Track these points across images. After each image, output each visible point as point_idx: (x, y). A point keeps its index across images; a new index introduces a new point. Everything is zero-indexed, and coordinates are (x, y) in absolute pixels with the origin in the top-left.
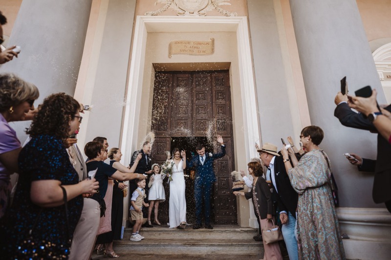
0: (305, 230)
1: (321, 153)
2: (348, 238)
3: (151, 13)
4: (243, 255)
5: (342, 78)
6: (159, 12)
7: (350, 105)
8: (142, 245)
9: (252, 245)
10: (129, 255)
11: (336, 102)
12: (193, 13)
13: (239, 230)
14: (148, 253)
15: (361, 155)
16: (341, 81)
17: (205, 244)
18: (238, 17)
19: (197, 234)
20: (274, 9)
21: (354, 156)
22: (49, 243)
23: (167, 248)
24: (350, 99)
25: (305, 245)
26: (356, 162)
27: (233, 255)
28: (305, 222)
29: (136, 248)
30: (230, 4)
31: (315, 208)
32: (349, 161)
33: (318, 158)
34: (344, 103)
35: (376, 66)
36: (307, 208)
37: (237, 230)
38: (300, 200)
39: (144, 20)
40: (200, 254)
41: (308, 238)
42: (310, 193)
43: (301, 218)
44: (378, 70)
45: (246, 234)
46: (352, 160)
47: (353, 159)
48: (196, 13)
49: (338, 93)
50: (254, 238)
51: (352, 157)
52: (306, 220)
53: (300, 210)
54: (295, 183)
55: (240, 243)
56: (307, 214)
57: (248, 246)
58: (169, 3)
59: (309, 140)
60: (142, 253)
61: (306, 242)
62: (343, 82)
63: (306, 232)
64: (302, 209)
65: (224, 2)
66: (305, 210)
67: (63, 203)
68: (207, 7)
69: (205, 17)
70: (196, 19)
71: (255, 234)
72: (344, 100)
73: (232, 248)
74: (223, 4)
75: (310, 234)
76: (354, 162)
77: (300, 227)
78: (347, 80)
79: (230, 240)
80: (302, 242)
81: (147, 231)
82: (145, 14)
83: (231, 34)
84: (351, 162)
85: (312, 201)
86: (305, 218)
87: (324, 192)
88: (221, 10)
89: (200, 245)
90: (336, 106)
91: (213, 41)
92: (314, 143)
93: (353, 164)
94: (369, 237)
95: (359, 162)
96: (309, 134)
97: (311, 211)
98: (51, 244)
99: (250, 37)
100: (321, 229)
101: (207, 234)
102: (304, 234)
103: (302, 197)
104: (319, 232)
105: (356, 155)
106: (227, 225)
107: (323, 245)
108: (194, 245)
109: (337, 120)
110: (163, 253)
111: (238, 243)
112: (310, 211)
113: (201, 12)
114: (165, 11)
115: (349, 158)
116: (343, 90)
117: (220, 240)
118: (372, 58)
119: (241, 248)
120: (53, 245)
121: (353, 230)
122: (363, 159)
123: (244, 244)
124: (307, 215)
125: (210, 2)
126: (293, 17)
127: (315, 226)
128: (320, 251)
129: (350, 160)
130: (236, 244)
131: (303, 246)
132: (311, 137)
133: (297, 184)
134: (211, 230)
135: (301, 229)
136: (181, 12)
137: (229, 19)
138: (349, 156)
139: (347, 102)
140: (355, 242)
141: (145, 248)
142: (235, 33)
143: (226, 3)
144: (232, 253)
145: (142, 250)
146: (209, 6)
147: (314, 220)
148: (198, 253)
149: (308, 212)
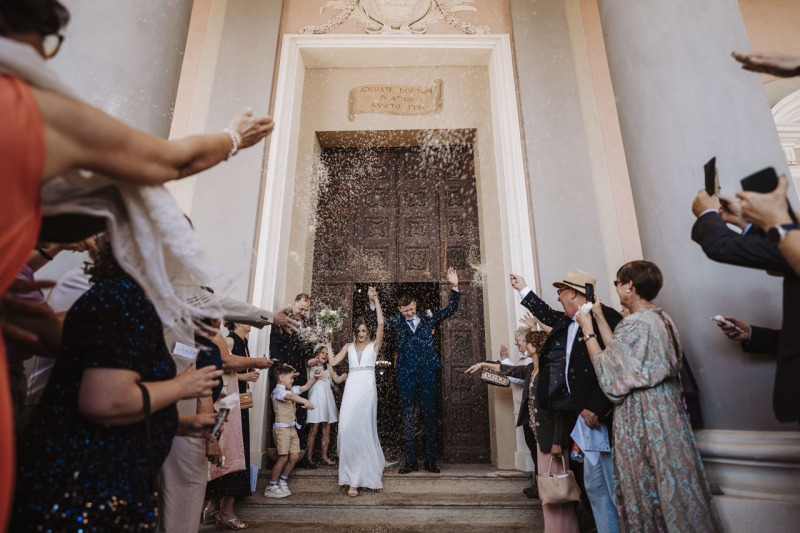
0: (631, 476)
1: (657, 316)
2: (720, 493)
3: (313, 28)
4: (501, 527)
5: (707, 160)
6: (330, 25)
7: (725, 216)
8: (294, 506)
9: (521, 507)
10: (267, 524)
11: (695, 211)
12: (399, 28)
13: (493, 474)
14: (307, 521)
15: (748, 320)
16: (706, 167)
17: (424, 503)
18: (492, 36)
19: (408, 483)
20: (565, 18)
21: (732, 321)
22: (114, 498)
23: (346, 511)
24: (725, 204)
25: (632, 507)
26: (739, 333)
27: (480, 526)
28: (631, 459)
29: (281, 511)
30: (475, 10)
31: (649, 430)
32: (722, 332)
33: (649, 326)
34: (713, 213)
35: (780, 135)
36: (633, 431)
37: (489, 474)
38: (618, 414)
39: (298, 42)
40: (414, 524)
41: (638, 494)
42: (637, 399)
43: (621, 451)
44: (783, 144)
45: (508, 483)
46: (730, 330)
47: (731, 328)
48: (405, 28)
49: (700, 192)
50: (526, 492)
51: (729, 324)
52: (632, 456)
53: (619, 434)
54: (609, 382)
55: (497, 502)
56: (634, 443)
57: (513, 508)
58: (350, 7)
59: (631, 289)
60: (294, 522)
61: (634, 501)
62: (710, 169)
63: (633, 481)
64: (622, 432)
65: (463, 4)
66: (628, 434)
67: (143, 417)
68: (428, 16)
69: (425, 35)
70: (406, 41)
71: (527, 484)
72: (714, 205)
73: (480, 512)
74: (461, 8)
75: (641, 485)
76: (734, 333)
77: (620, 469)
78: (718, 165)
79: (475, 496)
80: (626, 502)
81: (305, 477)
82: (301, 31)
83: (478, 70)
84: (727, 335)
85: (642, 416)
86: (629, 450)
87: (666, 398)
88: (457, 21)
89: (412, 506)
90: (694, 219)
91: (441, 85)
92: (642, 297)
93: (732, 337)
94: (765, 492)
95: (744, 335)
96: (631, 278)
97: (642, 435)
98: (118, 500)
99: (517, 76)
100: (664, 474)
101: (429, 482)
102: (629, 485)
103: (622, 407)
104: (662, 480)
105: (738, 319)
106: (469, 466)
107: (671, 507)
108: (401, 505)
109: (698, 247)
110: (337, 522)
111: (491, 503)
112: (638, 437)
113: (414, 26)
114: (341, 26)
115: (722, 325)
116: (711, 186)
117: (455, 495)
118: (771, 118)
119: (500, 513)
120: (122, 502)
121: (732, 477)
122: (753, 327)
123: (504, 503)
124: (632, 445)
125: (434, 4)
126: (605, 35)
127: (652, 467)
128: (666, 519)
129: (724, 329)
130: (487, 503)
131: (628, 509)
132: (634, 285)
133: (611, 384)
134: (435, 475)
135: (622, 474)
136: (374, 25)
137: (472, 39)
138: (723, 320)
139: (717, 210)
140: (734, 501)
141: (301, 511)
142: (486, 68)
143: (467, 8)
144: (479, 521)
145: (294, 514)
146: (431, 14)
147: (648, 455)
148: (410, 523)
149: (635, 438)
